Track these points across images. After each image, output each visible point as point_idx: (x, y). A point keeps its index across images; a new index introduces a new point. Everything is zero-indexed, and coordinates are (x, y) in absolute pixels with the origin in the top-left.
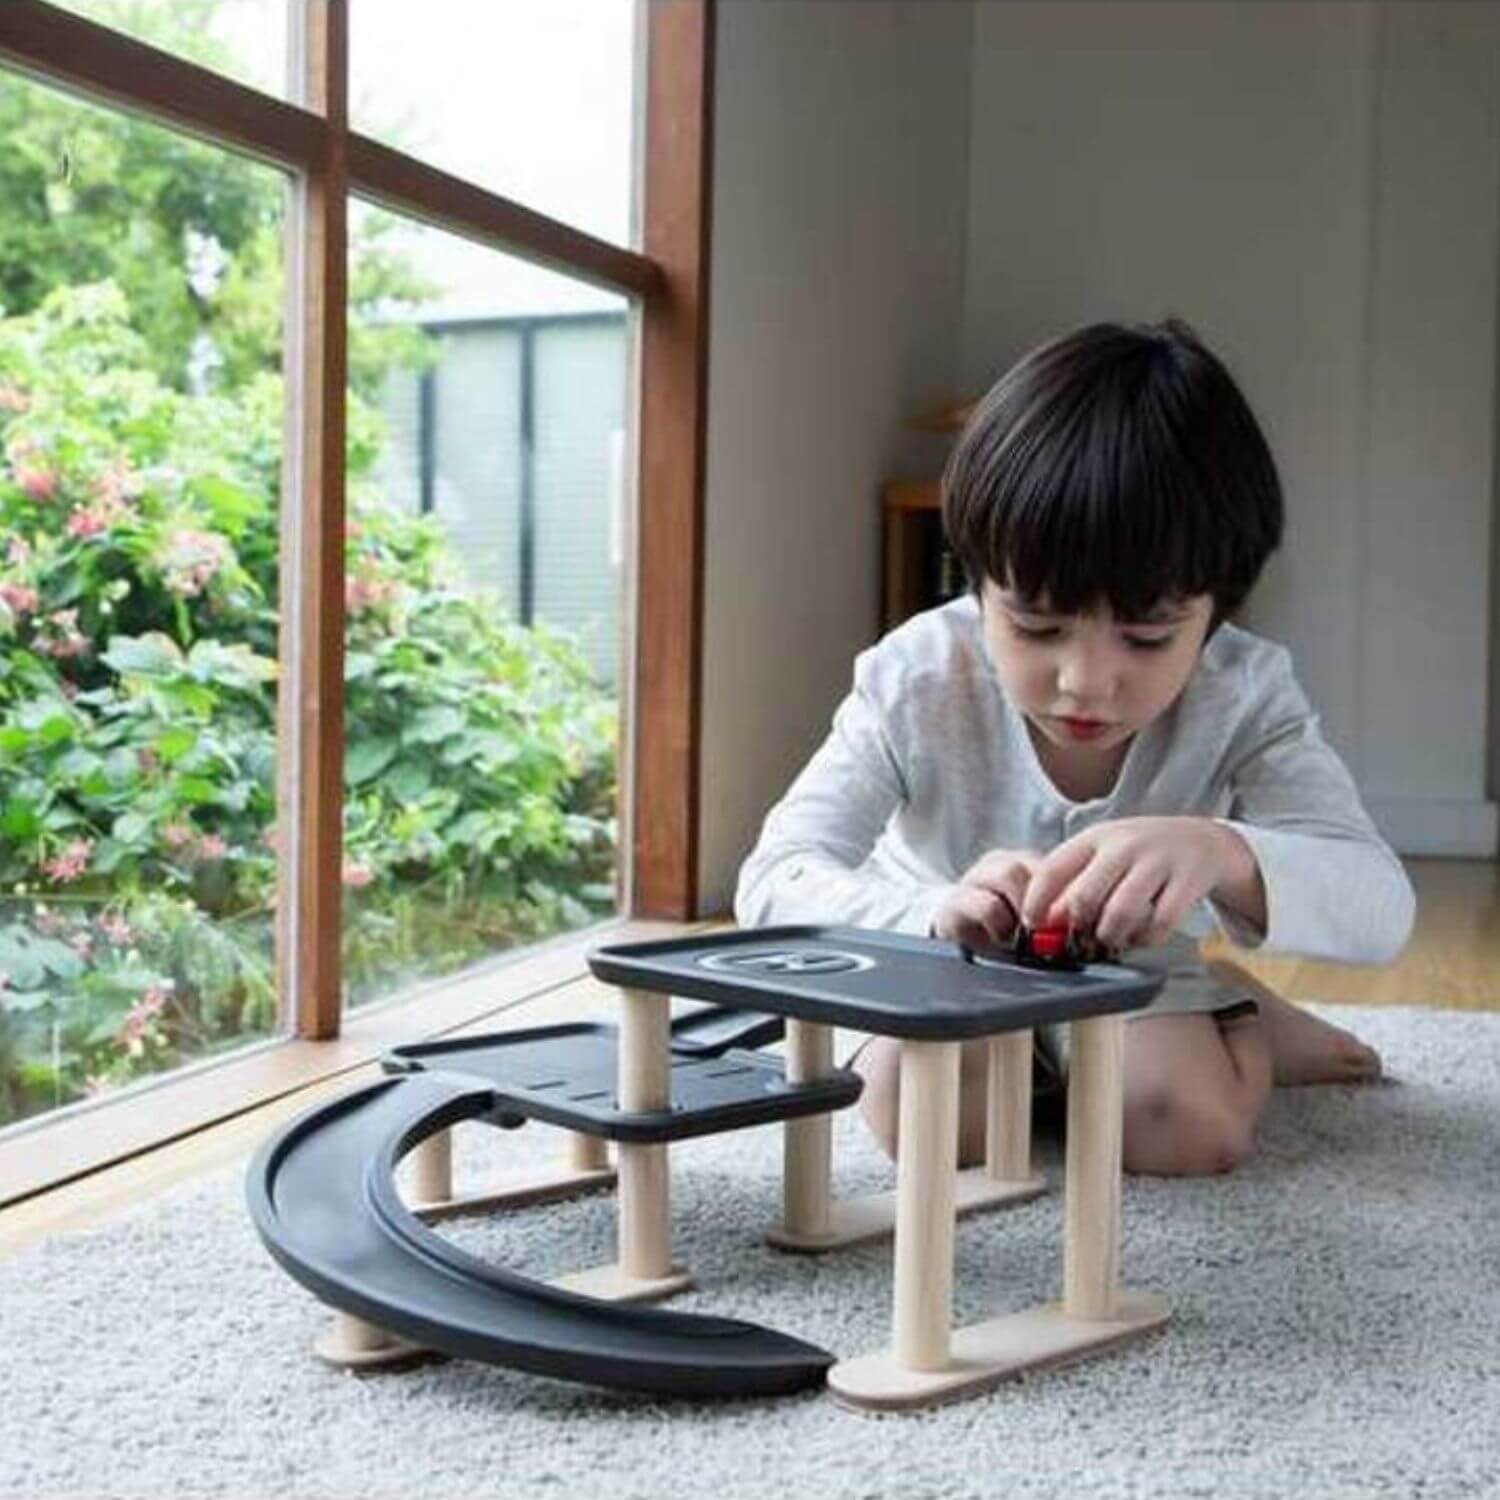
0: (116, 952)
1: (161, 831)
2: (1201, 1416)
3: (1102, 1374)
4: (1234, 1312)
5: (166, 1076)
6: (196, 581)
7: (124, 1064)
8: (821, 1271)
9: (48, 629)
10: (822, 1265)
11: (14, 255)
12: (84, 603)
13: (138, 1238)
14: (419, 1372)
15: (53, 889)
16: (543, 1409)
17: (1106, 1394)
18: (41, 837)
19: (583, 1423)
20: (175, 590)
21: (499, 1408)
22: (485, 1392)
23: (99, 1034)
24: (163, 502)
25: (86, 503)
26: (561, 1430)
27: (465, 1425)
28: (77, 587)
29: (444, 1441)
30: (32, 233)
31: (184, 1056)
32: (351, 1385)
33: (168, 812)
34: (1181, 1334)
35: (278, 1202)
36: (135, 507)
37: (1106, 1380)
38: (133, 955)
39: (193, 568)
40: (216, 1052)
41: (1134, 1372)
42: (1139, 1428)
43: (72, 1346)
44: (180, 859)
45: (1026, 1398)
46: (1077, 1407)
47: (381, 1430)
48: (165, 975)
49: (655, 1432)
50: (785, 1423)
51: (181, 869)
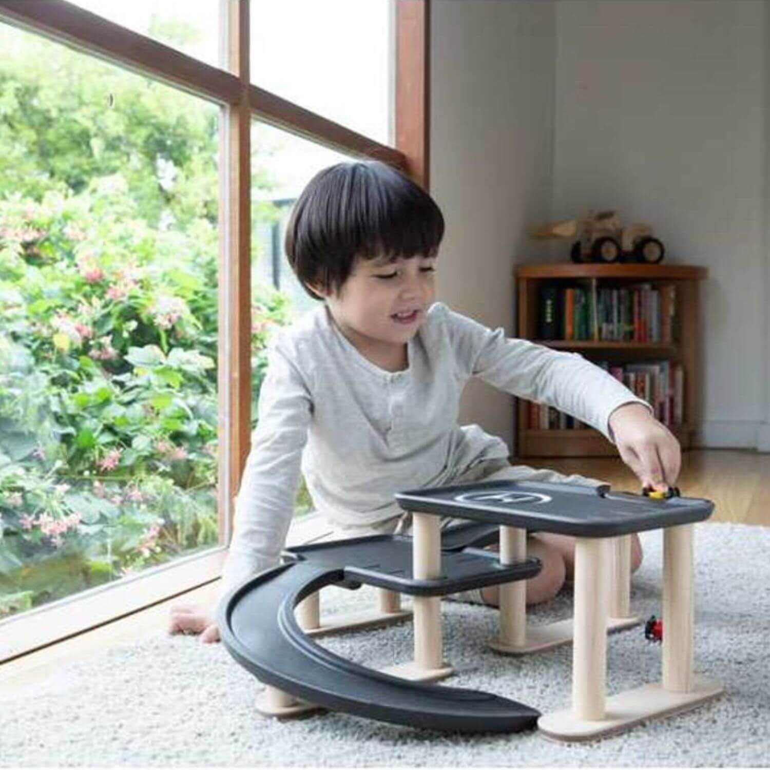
0: (135, 505)
1: (155, 445)
2: (751, 746)
3: (689, 722)
4: (757, 689)
5: (161, 567)
6: (170, 320)
7: (140, 561)
8: (523, 665)
9: (97, 346)
10: (522, 662)
11: (76, 172)
12: (115, 332)
13: (157, 648)
14: (312, 719)
15: (102, 473)
16: (382, 740)
17: (693, 733)
18: (96, 447)
19: (405, 748)
20: (159, 325)
21: (358, 739)
22: (349, 730)
23: (126, 546)
24: (153, 282)
25: (115, 283)
26: (394, 751)
27: (341, 748)
28: (111, 324)
29: (330, 757)
30: (84, 161)
31: (169, 557)
32: (277, 726)
33: (158, 435)
34: (729, 700)
35: (234, 629)
36: (140, 284)
37: (692, 726)
38: (143, 507)
39: (168, 314)
40: (186, 555)
41: (707, 721)
42: (716, 753)
43: (127, 704)
44: (164, 459)
45: (649, 735)
46: (679, 740)
47: (295, 751)
48: (160, 517)
49: (446, 753)
50: (516, 748)
51: (165, 464)
